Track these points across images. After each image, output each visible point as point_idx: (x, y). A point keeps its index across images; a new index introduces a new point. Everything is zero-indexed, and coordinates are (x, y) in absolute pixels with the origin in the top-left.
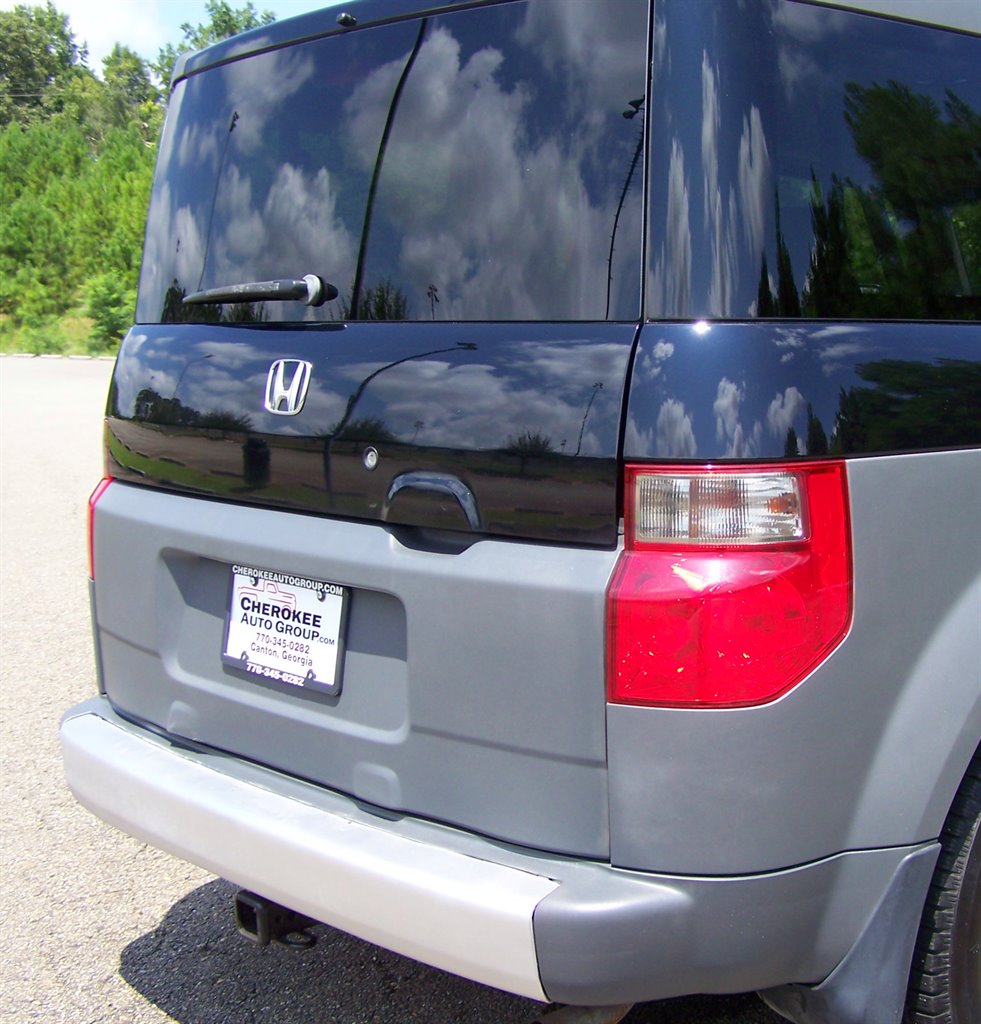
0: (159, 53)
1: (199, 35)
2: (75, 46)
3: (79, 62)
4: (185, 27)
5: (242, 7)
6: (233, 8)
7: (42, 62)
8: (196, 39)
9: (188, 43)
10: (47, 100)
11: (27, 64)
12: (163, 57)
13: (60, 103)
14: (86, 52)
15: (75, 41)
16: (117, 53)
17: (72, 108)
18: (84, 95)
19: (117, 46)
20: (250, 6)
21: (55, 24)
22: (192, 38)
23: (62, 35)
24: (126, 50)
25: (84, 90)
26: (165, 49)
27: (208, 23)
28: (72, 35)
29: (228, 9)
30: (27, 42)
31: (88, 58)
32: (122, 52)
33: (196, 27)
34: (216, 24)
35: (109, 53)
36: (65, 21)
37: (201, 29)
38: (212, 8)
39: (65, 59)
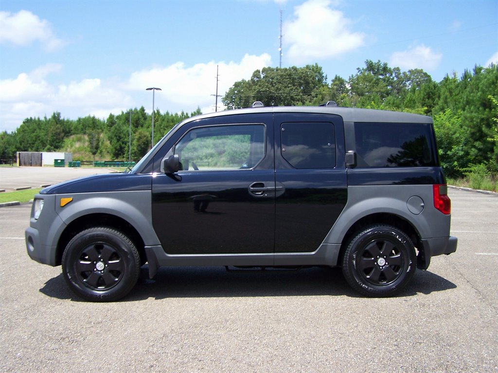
0: (349, 78)
1: (362, 71)
2: (323, 77)
3: (324, 81)
4: (358, 69)
5: (377, 62)
6: (374, 62)
7: (312, 82)
8: (361, 72)
9: (359, 74)
10: (313, 94)
11: (307, 83)
12: (350, 79)
13: (317, 95)
14: (327, 78)
15: (324, 75)
16: (336, 78)
17: (320, 96)
18: (323, 92)
19: (336, 76)
20: (379, 61)
21: (317, 70)
22: (360, 72)
23: (319, 73)
24: (339, 77)
25: (324, 91)
26: (351, 76)
27: (365, 67)
28: (323, 73)
29: (372, 63)
30: (308, 76)
31: (327, 80)
32: (338, 78)
33: (361, 69)
34: (368, 68)
35: (333, 78)
36: (321, 69)
37: (363, 69)
38: (367, 62)
39: (320, 81)
